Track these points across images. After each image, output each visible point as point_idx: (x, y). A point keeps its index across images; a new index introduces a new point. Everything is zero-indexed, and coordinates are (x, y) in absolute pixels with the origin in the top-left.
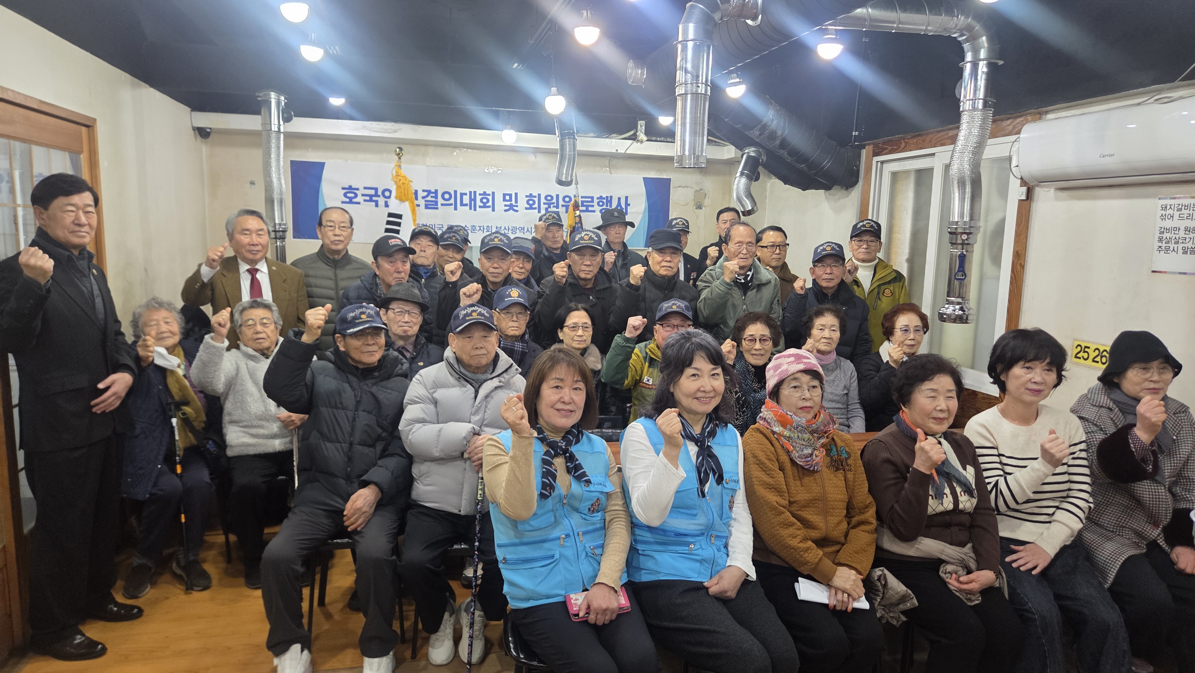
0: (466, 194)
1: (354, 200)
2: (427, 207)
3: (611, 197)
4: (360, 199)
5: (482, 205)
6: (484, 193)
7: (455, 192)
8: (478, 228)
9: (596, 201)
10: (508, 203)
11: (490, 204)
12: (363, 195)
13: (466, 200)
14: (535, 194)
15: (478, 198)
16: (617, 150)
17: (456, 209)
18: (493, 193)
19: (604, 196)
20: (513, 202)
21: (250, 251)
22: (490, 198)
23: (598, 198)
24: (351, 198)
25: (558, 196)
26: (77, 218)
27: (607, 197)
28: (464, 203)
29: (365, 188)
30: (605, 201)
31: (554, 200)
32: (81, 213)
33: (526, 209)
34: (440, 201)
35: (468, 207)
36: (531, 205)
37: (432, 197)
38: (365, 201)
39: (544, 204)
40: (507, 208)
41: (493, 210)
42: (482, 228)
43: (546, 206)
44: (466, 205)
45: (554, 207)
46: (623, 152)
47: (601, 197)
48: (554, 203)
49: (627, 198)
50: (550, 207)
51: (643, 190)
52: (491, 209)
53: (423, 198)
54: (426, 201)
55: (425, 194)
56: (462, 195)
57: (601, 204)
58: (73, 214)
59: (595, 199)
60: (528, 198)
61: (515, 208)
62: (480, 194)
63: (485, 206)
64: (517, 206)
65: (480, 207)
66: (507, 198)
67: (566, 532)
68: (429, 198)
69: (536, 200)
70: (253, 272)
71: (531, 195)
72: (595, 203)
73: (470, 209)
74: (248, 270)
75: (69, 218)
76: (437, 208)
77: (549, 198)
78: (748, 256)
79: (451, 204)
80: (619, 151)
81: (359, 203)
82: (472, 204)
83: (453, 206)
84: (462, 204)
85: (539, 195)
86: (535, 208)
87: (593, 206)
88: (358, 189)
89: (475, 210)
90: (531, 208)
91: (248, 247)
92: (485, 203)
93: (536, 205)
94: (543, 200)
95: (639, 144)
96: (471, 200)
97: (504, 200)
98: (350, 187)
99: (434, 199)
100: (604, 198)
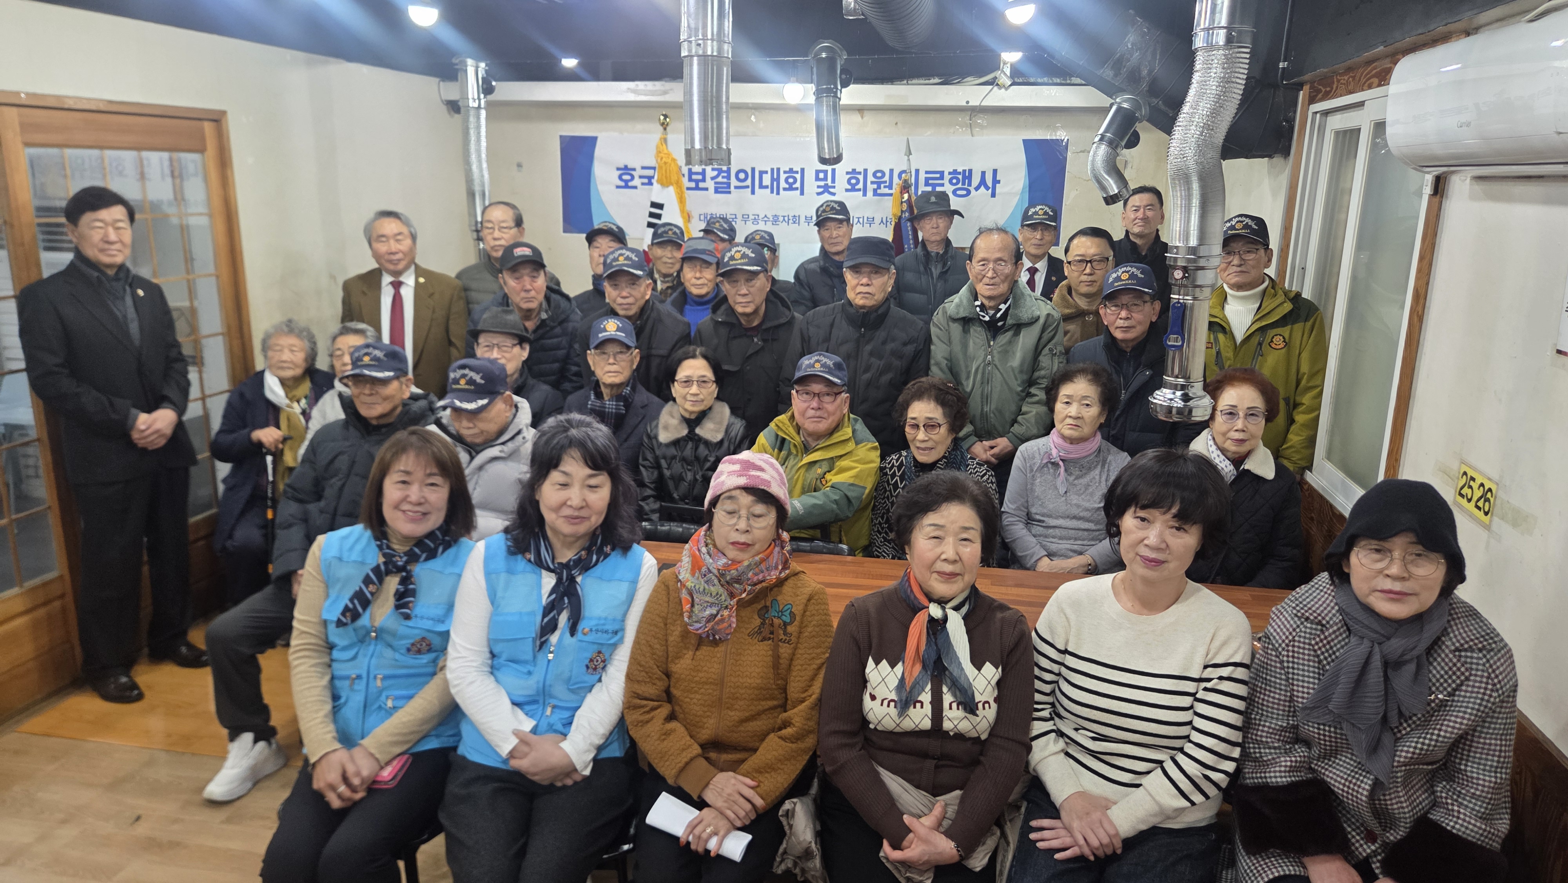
0: (766, 172)
1: (630, 184)
2: (717, 191)
3: (970, 171)
4: (637, 182)
5: (787, 186)
6: (791, 171)
7: (753, 170)
8: (781, 219)
9: (947, 177)
10: (822, 183)
11: (798, 185)
12: (641, 177)
13: (767, 179)
14: (860, 169)
15: (783, 177)
16: (968, 102)
17: (753, 192)
18: (803, 170)
19: (960, 170)
20: (829, 182)
21: (390, 261)
22: (798, 176)
23: (950, 173)
24: (626, 182)
25: (891, 171)
26: (106, 235)
27: (964, 171)
28: (764, 184)
29: (643, 168)
30: (960, 177)
31: (887, 178)
32: (111, 230)
33: (847, 190)
34: (734, 182)
35: (769, 190)
36: (853, 186)
37: (723, 177)
38: (643, 184)
39: (872, 183)
40: (821, 190)
41: (802, 193)
42: (786, 219)
43: (875, 186)
44: (767, 187)
45: (885, 187)
46: (978, 104)
47: (955, 172)
48: (885, 182)
49: (995, 172)
50: (879, 187)
51: (1022, 158)
52: (798, 192)
53: (712, 178)
54: (716, 183)
55: (715, 173)
56: (762, 173)
57: (954, 181)
58: (102, 231)
59: (946, 174)
60: (849, 176)
61: (831, 190)
62: (785, 172)
63: (791, 188)
64: (834, 187)
65: (785, 189)
66: (821, 175)
67: (358, 672)
68: (720, 179)
69: (861, 177)
70: (397, 285)
71: (854, 171)
72: (946, 181)
73: (772, 192)
74: (392, 283)
75: (96, 236)
76: (729, 192)
77: (879, 175)
78: (997, 280)
79: (747, 187)
80: (970, 104)
81: (635, 187)
82: (775, 188)
83: (750, 190)
84: (761, 186)
85: (866, 171)
86: (859, 190)
87: (942, 185)
88: (634, 170)
89: (778, 193)
90: (853, 189)
91: (387, 257)
92: (791, 185)
93: (860, 186)
94: (870, 178)
95: (1003, 90)
96: (773, 180)
97: (817, 179)
98: (626, 168)
99: (725, 180)
100: (959, 173)
